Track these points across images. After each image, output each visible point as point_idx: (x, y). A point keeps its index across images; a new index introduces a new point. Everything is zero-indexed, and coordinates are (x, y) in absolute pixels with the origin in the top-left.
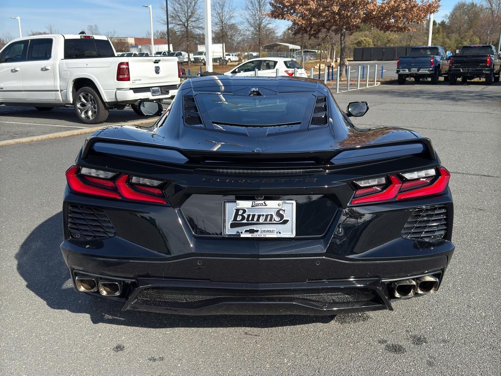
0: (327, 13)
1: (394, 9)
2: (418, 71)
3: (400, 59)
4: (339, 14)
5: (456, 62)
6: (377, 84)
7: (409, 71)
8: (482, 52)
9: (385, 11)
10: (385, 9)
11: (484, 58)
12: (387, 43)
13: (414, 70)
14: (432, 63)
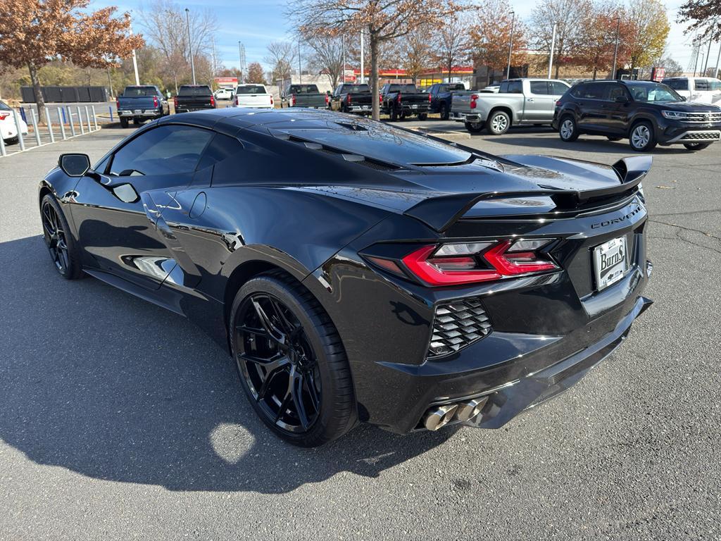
0: (10, 40)
1: (97, 41)
2: (143, 112)
3: (120, 99)
4: (26, 43)
5: (182, 103)
6: (99, 128)
7: (133, 112)
8: (201, 92)
9: (86, 42)
10: (85, 40)
11: (209, 99)
12: (59, 83)
13: (138, 112)
14: (156, 104)
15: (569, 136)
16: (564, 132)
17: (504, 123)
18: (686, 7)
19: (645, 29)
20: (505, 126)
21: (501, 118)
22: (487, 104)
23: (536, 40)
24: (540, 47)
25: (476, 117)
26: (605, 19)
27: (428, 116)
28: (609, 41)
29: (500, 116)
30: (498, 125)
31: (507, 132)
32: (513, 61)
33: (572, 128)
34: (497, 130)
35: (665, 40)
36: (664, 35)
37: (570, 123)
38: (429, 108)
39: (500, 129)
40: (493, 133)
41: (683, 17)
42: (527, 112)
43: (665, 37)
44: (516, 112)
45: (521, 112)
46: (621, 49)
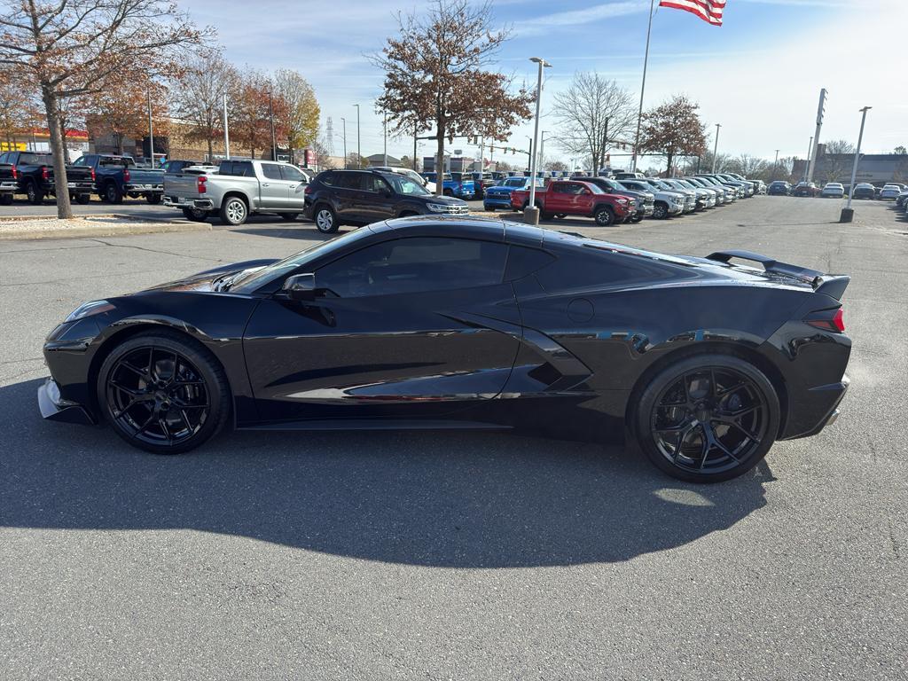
15: (328, 228)
16: (322, 223)
17: (240, 211)
18: (384, 99)
19: (295, 107)
20: (242, 214)
21: (237, 205)
22: (220, 189)
23: (178, 106)
24: (184, 115)
25: (208, 204)
26: (254, 91)
27: (91, 199)
28: (262, 117)
29: (235, 203)
30: (235, 213)
31: (246, 222)
32: (155, 129)
33: (331, 219)
34: (234, 220)
35: (318, 122)
36: (315, 117)
37: (327, 214)
38: (94, 188)
39: (238, 218)
40: (230, 224)
41: (379, 108)
42: (263, 199)
43: (318, 118)
44: (253, 198)
45: (257, 198)
46: (278, 127)
